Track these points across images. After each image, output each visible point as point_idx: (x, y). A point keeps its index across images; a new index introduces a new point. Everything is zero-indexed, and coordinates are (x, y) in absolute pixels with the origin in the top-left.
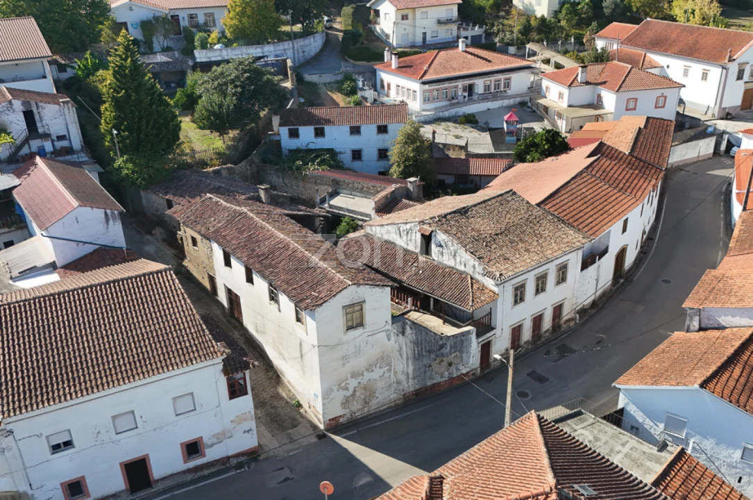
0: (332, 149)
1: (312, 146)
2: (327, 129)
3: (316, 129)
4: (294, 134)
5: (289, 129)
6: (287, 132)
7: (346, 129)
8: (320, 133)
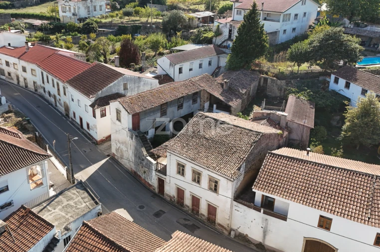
0: (350, 99)
1: (341, 93)
2: (352, 85)
3: (347, 83)
4: (336, 81)
5: (335, 77)
6: (334, 78)
7: (360, 89)
8: (347, 86)
